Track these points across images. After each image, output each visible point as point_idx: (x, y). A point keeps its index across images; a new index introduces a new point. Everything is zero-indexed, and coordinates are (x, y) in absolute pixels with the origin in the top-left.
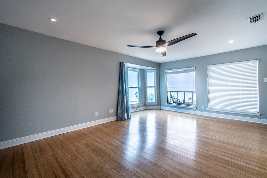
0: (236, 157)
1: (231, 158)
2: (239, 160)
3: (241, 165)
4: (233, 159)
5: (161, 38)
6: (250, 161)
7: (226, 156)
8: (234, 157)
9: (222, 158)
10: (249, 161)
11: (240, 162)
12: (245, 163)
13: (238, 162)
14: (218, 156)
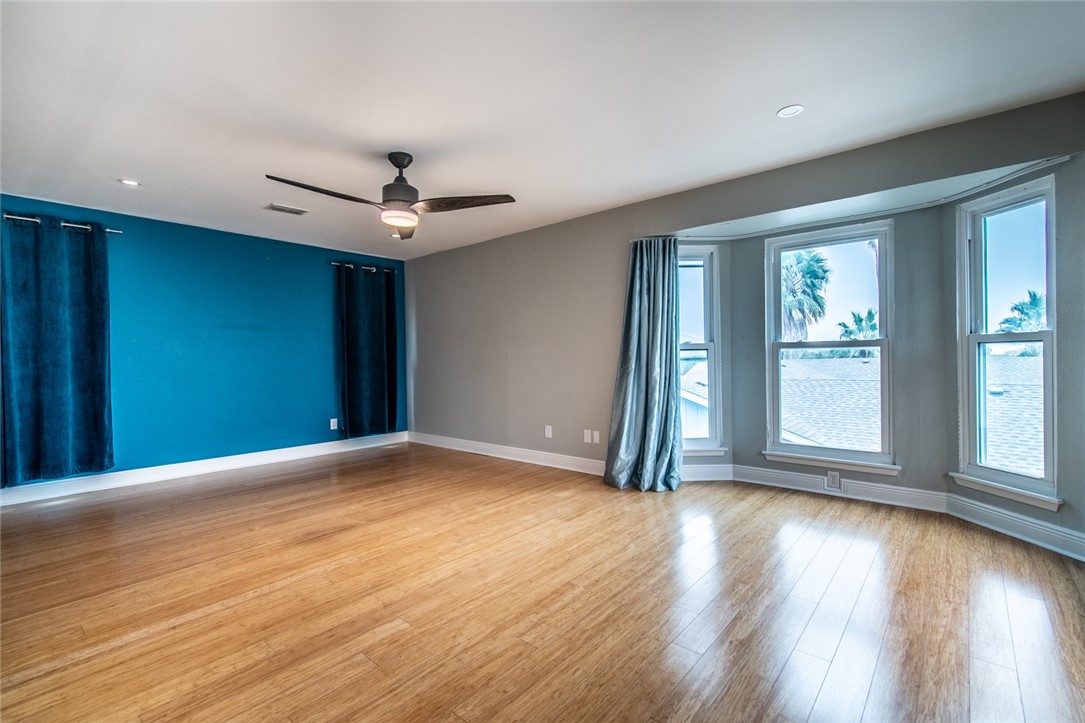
0: (170, 638)
1: (181, 625)
2: (153, 640)
3: (138, 627)
4: (174, 628)
5: (400, 179)
6: (117, 661)
7: (198, 620)
8: (177, 635)
9: (201, 607)
10: (122, 660)
11: (145, 635)
12: (132, 643)
13: (152, 631)
14: (218, 603)
